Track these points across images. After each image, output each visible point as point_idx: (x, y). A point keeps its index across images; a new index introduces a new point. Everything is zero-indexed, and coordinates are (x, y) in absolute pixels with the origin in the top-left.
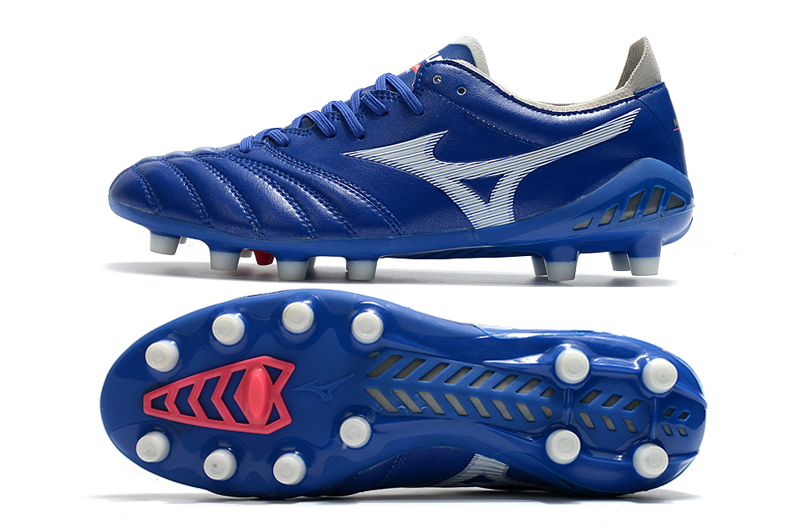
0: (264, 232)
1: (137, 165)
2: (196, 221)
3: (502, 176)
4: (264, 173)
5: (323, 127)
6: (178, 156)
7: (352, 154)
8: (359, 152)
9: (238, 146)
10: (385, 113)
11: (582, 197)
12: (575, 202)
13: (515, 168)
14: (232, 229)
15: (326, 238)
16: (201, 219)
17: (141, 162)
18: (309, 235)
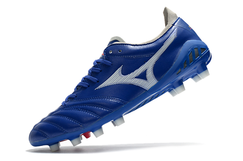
0: (84, 125)
1: (33, 128)
2: (62, 133)
3: (146, 70)
4: (74, 108)
5: (84, 86)
6: (45, 119)
7: (97, 88)
8: (99, 86)
9: (62, 106)
10: (101, 71)
11: (174, 63)
12: (173, 66)
13: (149, 66)
14: (74, 130)
15: (104, 117)
16: (63, 132)
17: (34, 127)
18: (98, 119)
